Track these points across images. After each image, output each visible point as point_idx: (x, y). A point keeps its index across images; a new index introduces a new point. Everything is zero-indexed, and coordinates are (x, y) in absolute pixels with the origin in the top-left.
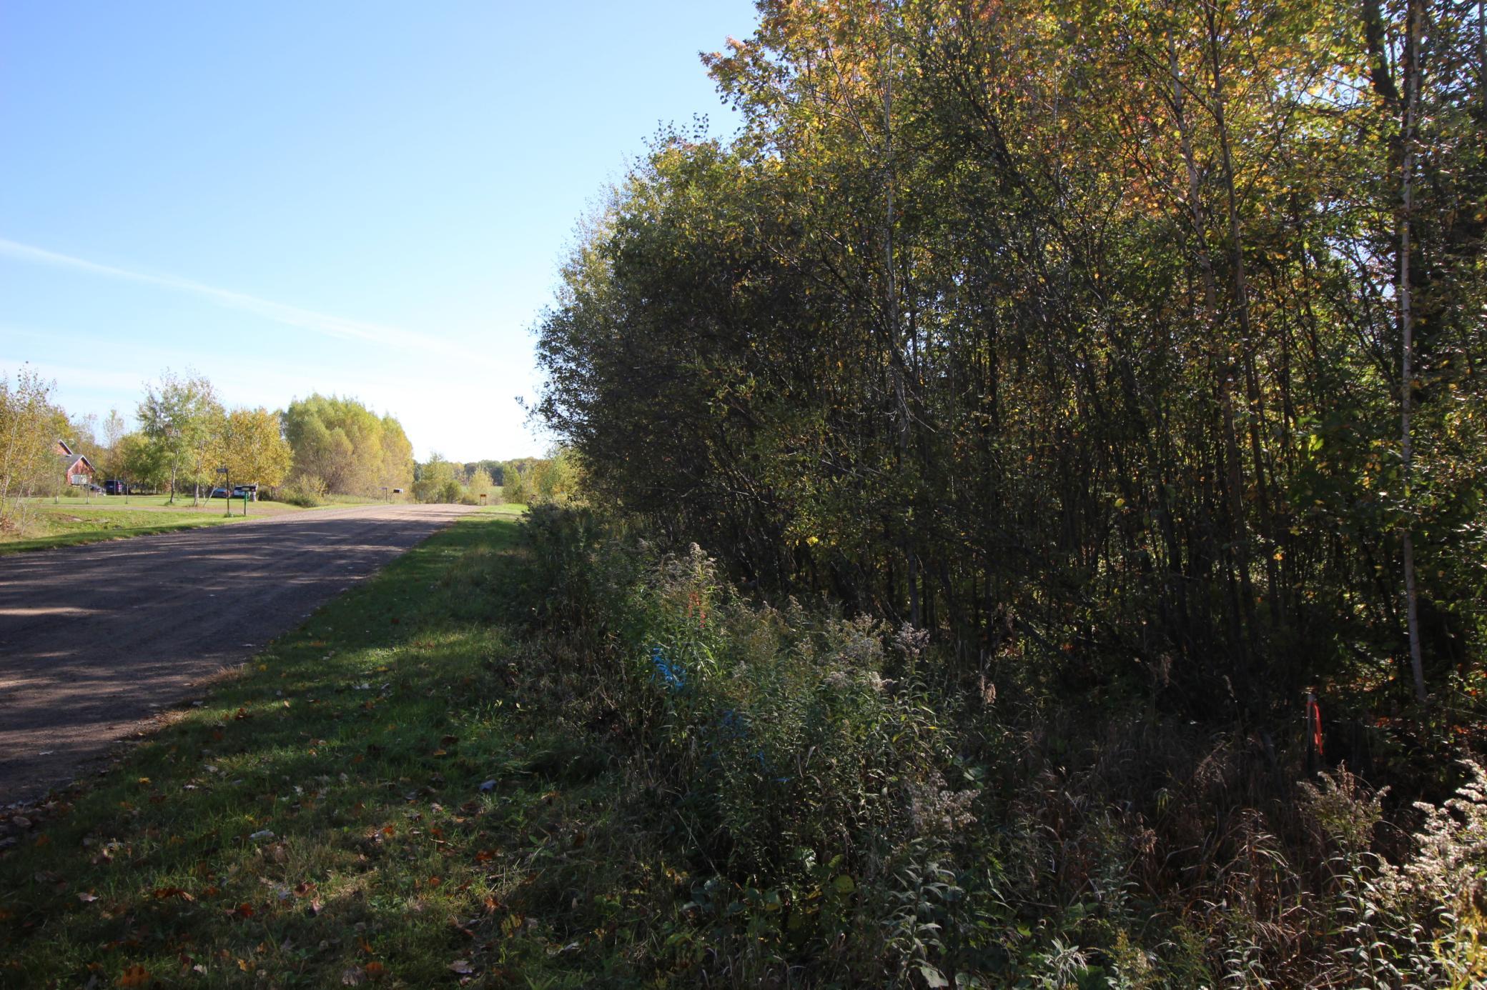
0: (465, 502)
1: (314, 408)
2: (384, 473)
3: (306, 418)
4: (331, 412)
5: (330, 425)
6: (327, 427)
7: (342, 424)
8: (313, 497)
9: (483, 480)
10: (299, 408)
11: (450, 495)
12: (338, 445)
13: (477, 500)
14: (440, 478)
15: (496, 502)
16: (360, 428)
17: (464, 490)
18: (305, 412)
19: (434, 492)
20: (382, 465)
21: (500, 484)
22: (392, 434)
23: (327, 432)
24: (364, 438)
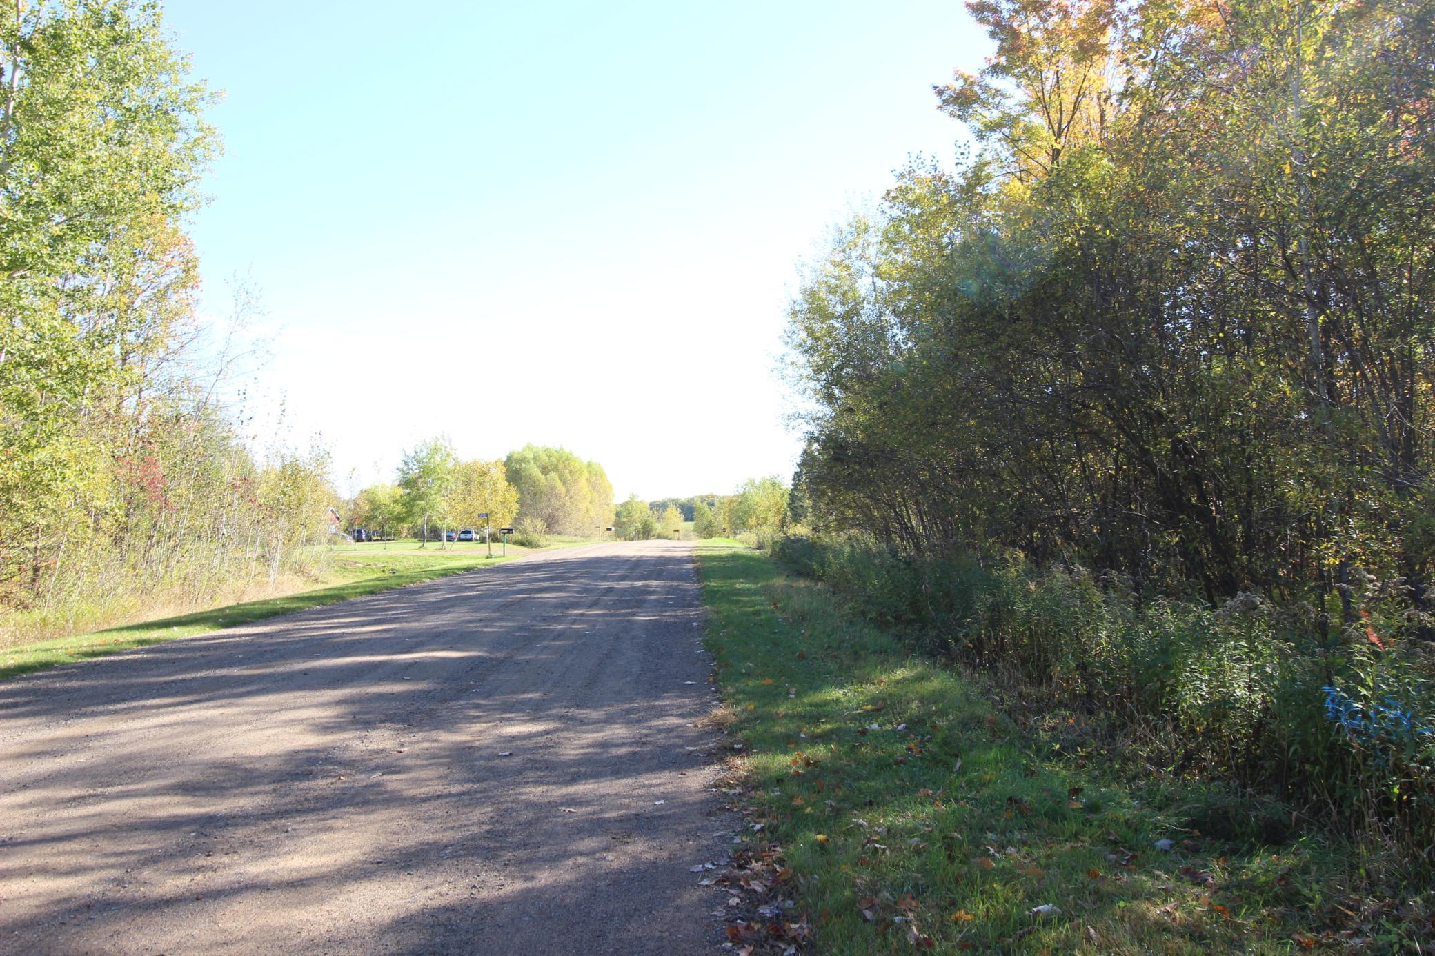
0: (659, 537)
1: (530, 456)
2: (592, 514)
3: (523, 465)
4: (544, 458)
5: (545, 470)
6: (542, 473)
7: (556, 469)
8: (534, 537)
9: (674, 517)
10: (516, 456)
11: (646, 532)
12: (553, 488)
13: (671, 534)
14: (637, 516)
15: (686, 537)
16: (571, 473)
17: (658, 527)
18: (523, 460)
19: (631, 531)
20: (589, 506)
21: (692, 520)
22: (595, 476)
23: (542, 477)
24: (575, 481)
